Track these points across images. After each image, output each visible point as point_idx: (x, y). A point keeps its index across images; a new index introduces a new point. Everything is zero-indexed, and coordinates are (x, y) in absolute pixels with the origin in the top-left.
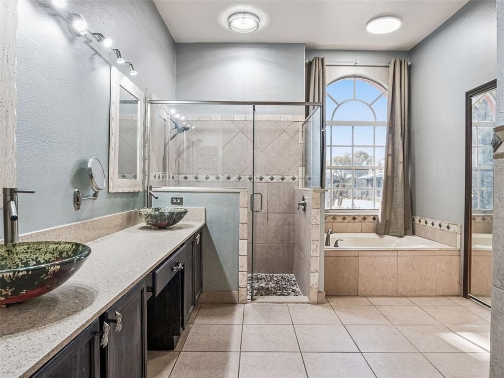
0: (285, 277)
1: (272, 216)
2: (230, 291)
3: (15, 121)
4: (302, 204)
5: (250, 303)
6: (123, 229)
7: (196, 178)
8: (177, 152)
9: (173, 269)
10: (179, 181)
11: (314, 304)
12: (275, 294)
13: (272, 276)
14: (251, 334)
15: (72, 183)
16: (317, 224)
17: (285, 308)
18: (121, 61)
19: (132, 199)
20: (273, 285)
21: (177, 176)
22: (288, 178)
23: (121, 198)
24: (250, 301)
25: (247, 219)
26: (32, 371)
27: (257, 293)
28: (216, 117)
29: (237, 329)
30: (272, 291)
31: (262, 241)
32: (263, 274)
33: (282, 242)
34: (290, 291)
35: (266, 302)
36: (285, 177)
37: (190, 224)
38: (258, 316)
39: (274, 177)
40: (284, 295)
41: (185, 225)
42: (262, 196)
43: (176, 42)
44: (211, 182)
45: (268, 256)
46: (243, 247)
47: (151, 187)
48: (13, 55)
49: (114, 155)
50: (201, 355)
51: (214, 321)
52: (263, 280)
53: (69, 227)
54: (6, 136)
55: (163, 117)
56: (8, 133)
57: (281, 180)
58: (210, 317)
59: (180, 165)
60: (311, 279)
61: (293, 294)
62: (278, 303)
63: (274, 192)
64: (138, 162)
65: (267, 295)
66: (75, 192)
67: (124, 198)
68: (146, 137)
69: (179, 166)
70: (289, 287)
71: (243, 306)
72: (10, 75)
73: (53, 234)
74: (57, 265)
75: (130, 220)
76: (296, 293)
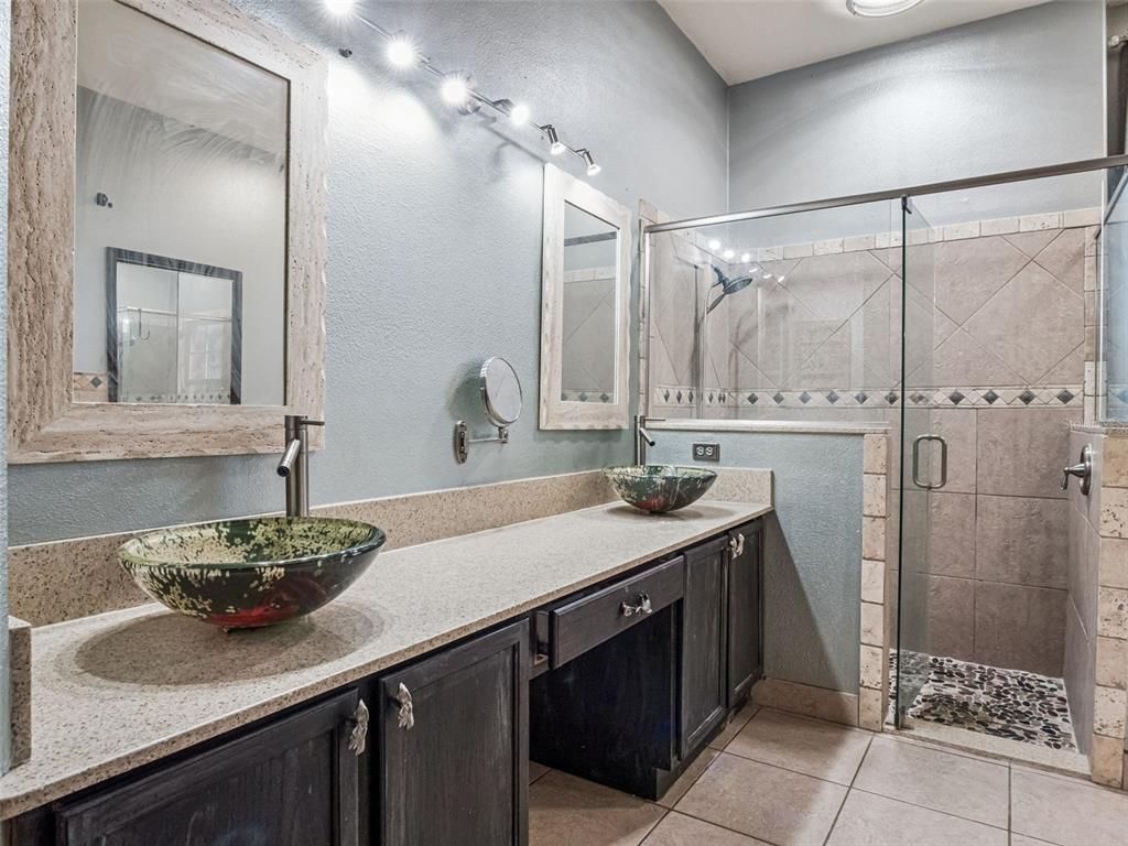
0: (1032, 684)
1: (991, 504)
2: (835, 690)
3: (322, 293)
4: (1078, 474)
5: (892, 733)
6: (574, 509)
7: (778, 399)
8: (733, 339)
9: (622, 610)
10: (737, 407)
11: (1108, 785)
12: (983, 723)
13: (990, 671)
14: (866, 821)
15: (450, 408)
16: (1120, 538)
17: (998, 773)
18: (558, 149)
19: (603, 446)
20: (983, 700)
21: (733, 394)
22: (1046, 396)
23: (574, 441)
24: (892, 728)
25: (883, 505)
26: (123, 764)
27: (928, 711)
28: (828, 246)
29: (829, 796)
30: (975, 713)
31: (959, 568)
32: (961, 663)
33: (1025, 579)
34: (1037, 729)
35: (940, 743)
36: (1035, 392)
37: (724, 507)
38: (904, 775)
39: (997, 392)
40: (1013, 735)
41: (708, 508)
42: (944, 447)
43: (729, 83)
44: (816, 408)
45: (978, 614)
46: (874, 581)
47: (643, 420)
48: (319, 174)
49: (551, 350)
50: (717, 834)
51: (774, 756)
52: (957, 678)
53: (440, 496)
54: (306, 322)
55: (691, 261)
56: (310, 316)
57: (1019, 403)
58: (771, 744)
59: (740, 370)
60: (1097, 706)
61: (1046, 737)
62: (979, 753)
63: (996, 435)
64: (617, 364)
65: (957, 722)
66: (456, 426)
67: (581, 443)
68: (641, 308)
69: (737, 372)
70: (1036, 713)
71: (867, 737)
72: (312, 210)
73: (403, 507)
74: (279, 566)
75: (595, 492)
76: (1055, 738)
